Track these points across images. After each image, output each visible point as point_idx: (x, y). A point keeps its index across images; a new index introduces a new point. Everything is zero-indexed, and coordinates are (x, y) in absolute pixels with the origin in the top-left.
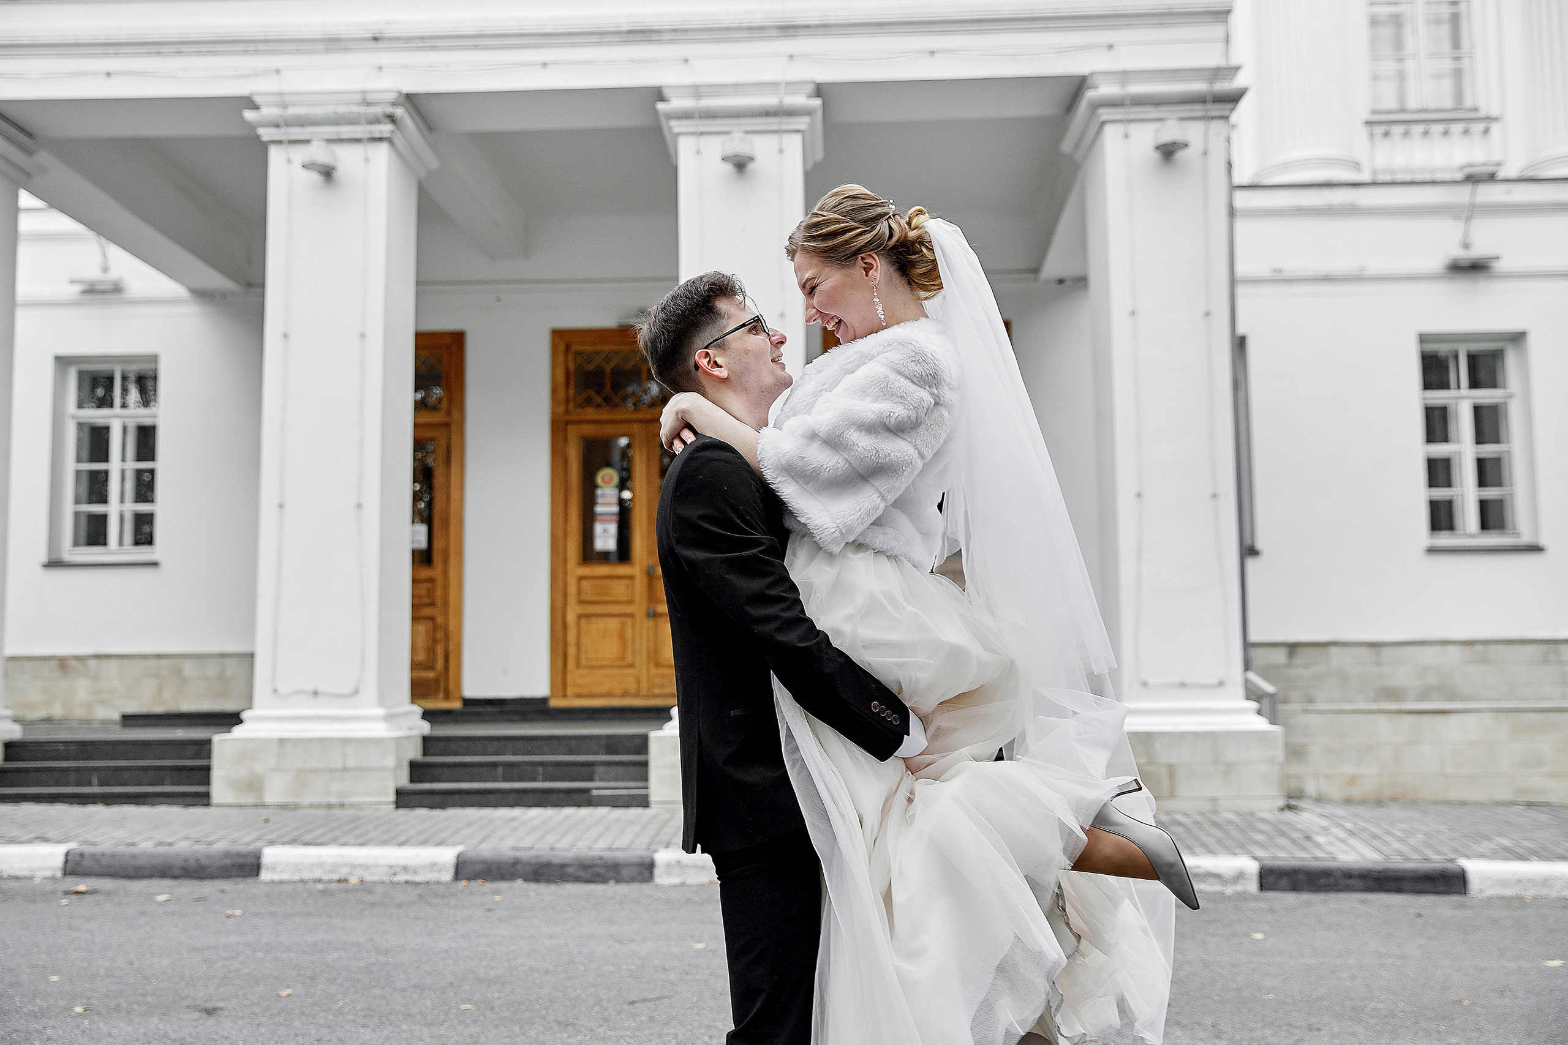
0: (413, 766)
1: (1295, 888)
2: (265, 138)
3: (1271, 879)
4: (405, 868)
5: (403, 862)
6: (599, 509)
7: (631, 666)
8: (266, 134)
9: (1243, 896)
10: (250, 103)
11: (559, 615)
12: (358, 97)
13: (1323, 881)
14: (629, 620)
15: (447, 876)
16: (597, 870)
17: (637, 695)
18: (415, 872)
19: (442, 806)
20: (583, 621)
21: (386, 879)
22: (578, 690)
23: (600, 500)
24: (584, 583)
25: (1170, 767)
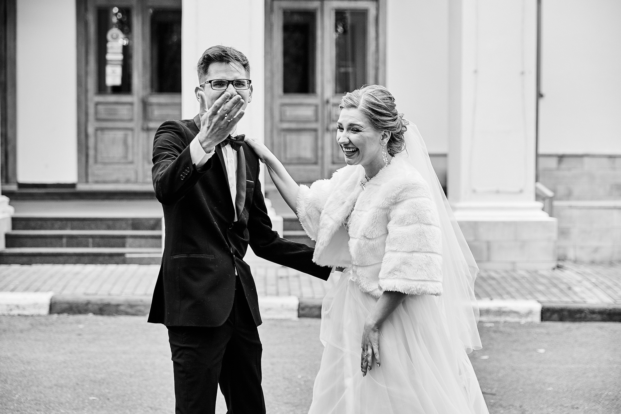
0: (8, 237)
1: (562, 319)
3: (548, 314)
4: (18, 307)
5: (16, 302)
6: (109, 57)
7: (132, 163)
9: (531, 325)
11: (83, 128)
13: (578, 316)
14: (130, 133)
15: (45, 311)
16: (139, 308)
17: (136, 182)
18: (24, 309)
19: (29, 263)
20: (99, 133)
21: (6, 313)
22: (96, 179)
23: (109, 50)
24: (100, 107)
25: (488, 242)
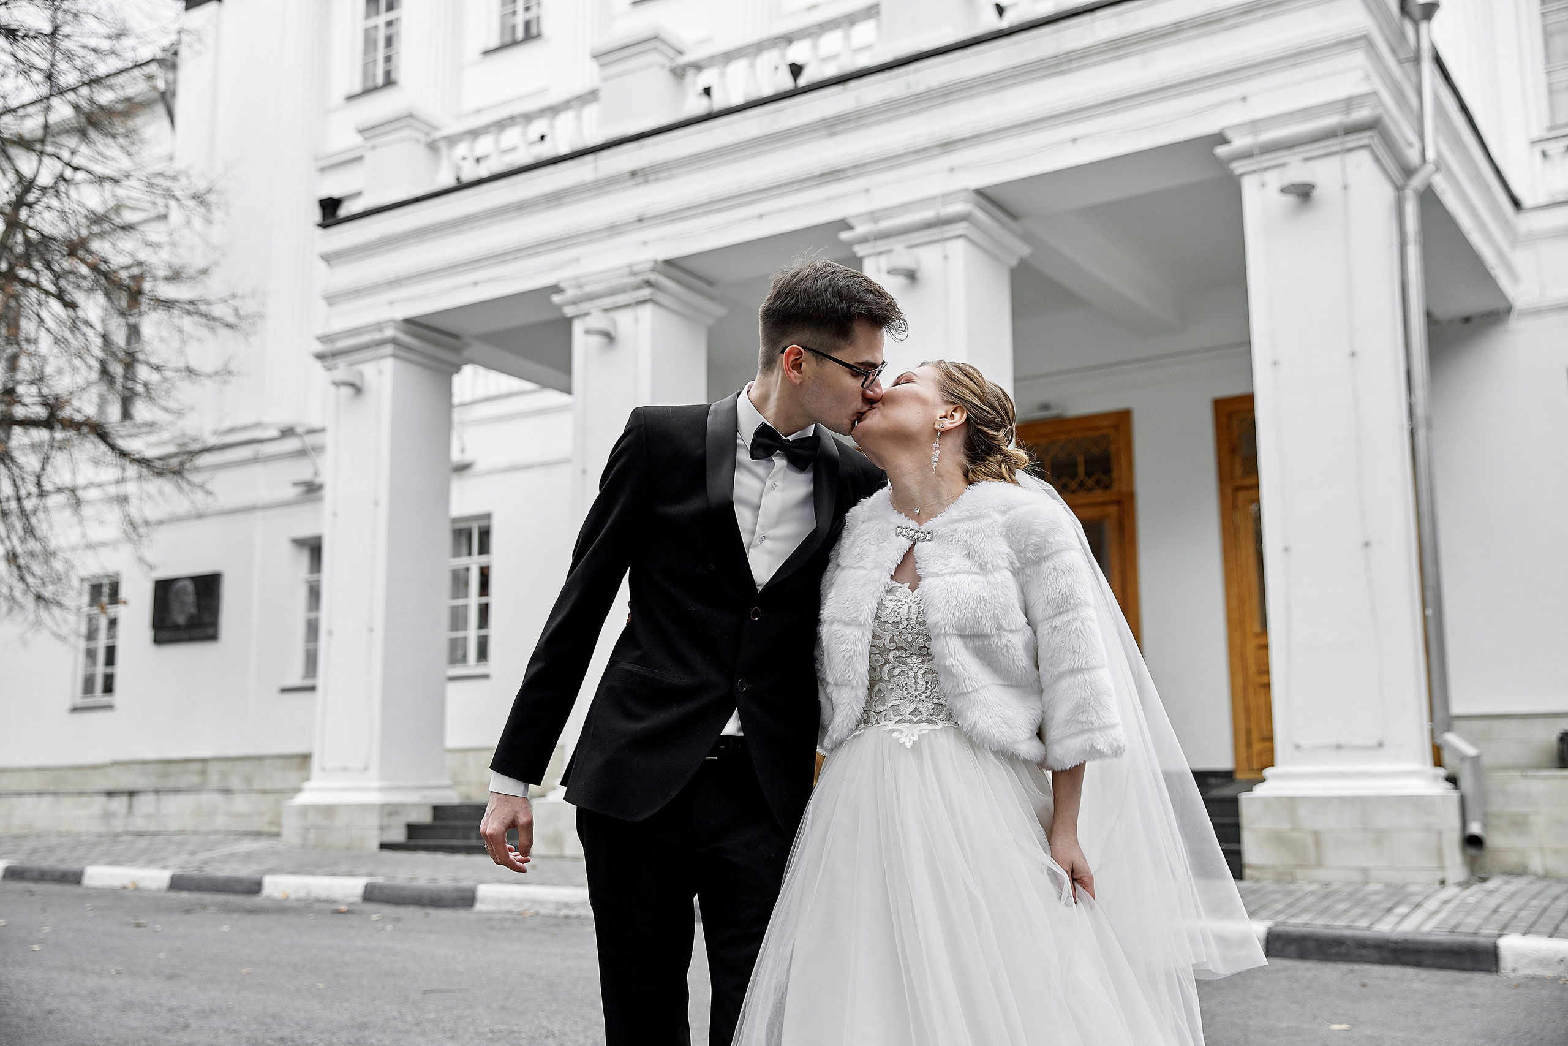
1: (1303, 956)
2: (569, 315)
3: (1278, 945)
4: (567, 905)
8: (569, 311)
10: (556, 289)
12: (627, 270)
13: (1334, 950)
21: (553, 912)
25: (1316, 834)
